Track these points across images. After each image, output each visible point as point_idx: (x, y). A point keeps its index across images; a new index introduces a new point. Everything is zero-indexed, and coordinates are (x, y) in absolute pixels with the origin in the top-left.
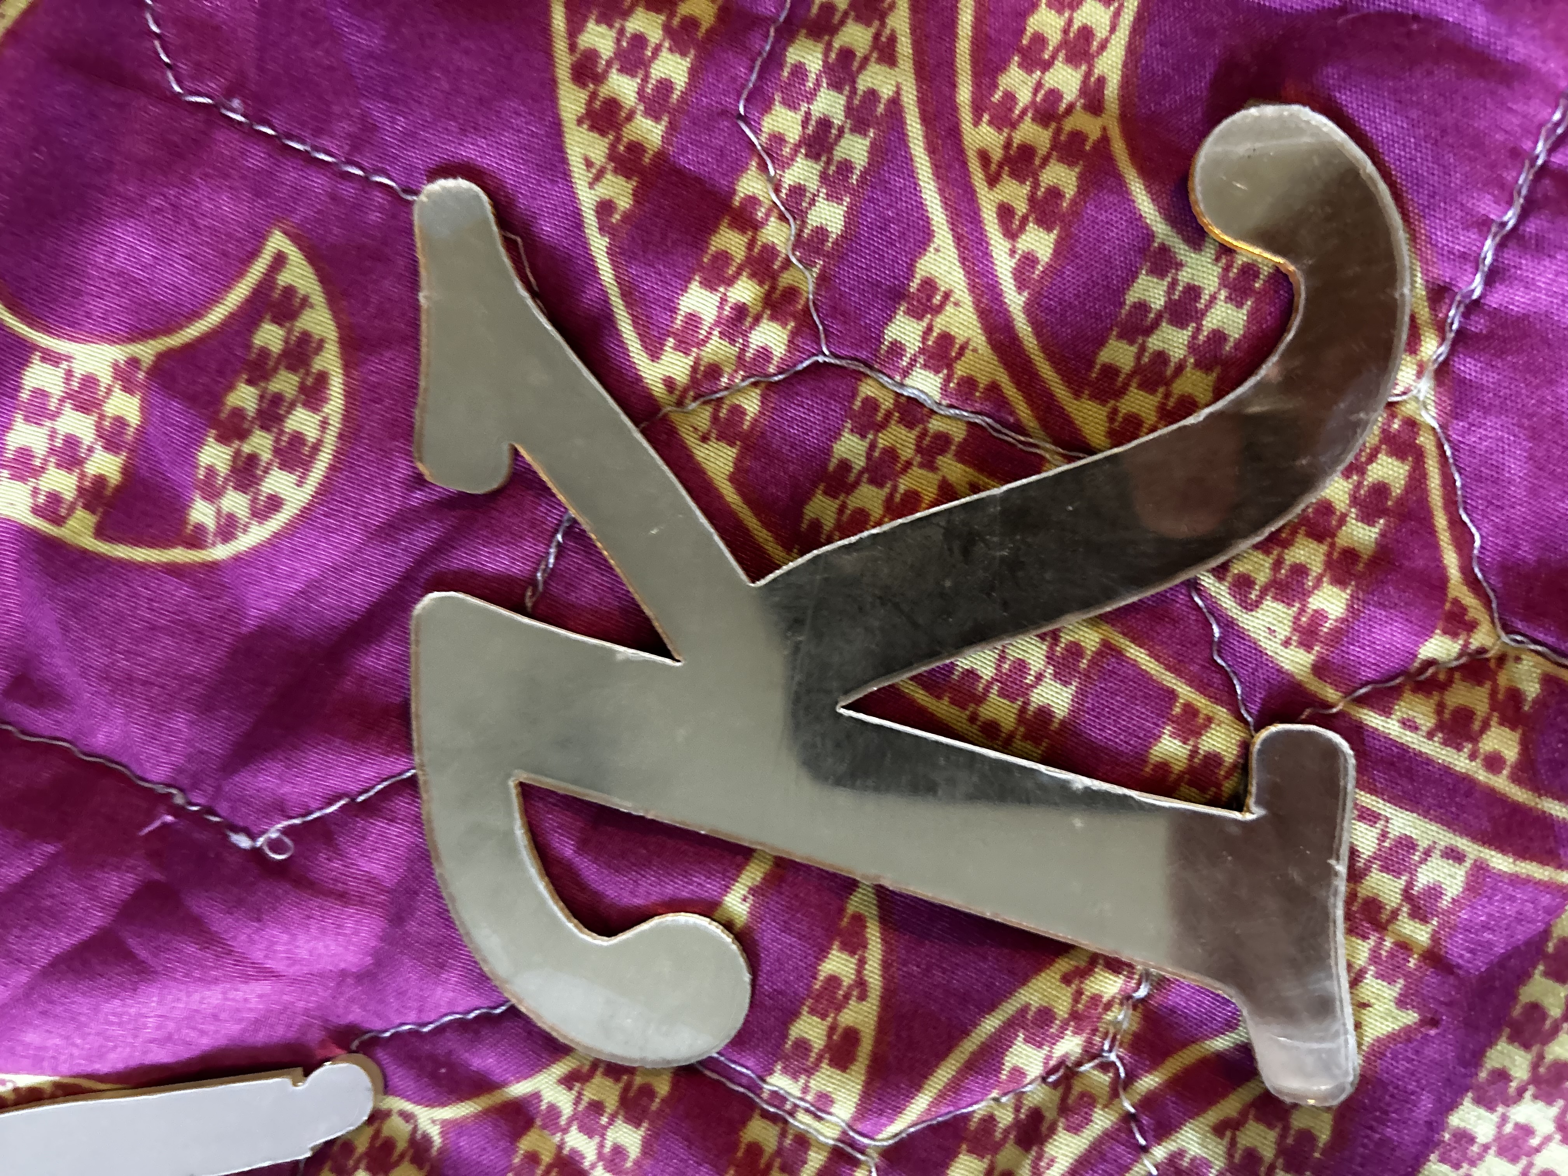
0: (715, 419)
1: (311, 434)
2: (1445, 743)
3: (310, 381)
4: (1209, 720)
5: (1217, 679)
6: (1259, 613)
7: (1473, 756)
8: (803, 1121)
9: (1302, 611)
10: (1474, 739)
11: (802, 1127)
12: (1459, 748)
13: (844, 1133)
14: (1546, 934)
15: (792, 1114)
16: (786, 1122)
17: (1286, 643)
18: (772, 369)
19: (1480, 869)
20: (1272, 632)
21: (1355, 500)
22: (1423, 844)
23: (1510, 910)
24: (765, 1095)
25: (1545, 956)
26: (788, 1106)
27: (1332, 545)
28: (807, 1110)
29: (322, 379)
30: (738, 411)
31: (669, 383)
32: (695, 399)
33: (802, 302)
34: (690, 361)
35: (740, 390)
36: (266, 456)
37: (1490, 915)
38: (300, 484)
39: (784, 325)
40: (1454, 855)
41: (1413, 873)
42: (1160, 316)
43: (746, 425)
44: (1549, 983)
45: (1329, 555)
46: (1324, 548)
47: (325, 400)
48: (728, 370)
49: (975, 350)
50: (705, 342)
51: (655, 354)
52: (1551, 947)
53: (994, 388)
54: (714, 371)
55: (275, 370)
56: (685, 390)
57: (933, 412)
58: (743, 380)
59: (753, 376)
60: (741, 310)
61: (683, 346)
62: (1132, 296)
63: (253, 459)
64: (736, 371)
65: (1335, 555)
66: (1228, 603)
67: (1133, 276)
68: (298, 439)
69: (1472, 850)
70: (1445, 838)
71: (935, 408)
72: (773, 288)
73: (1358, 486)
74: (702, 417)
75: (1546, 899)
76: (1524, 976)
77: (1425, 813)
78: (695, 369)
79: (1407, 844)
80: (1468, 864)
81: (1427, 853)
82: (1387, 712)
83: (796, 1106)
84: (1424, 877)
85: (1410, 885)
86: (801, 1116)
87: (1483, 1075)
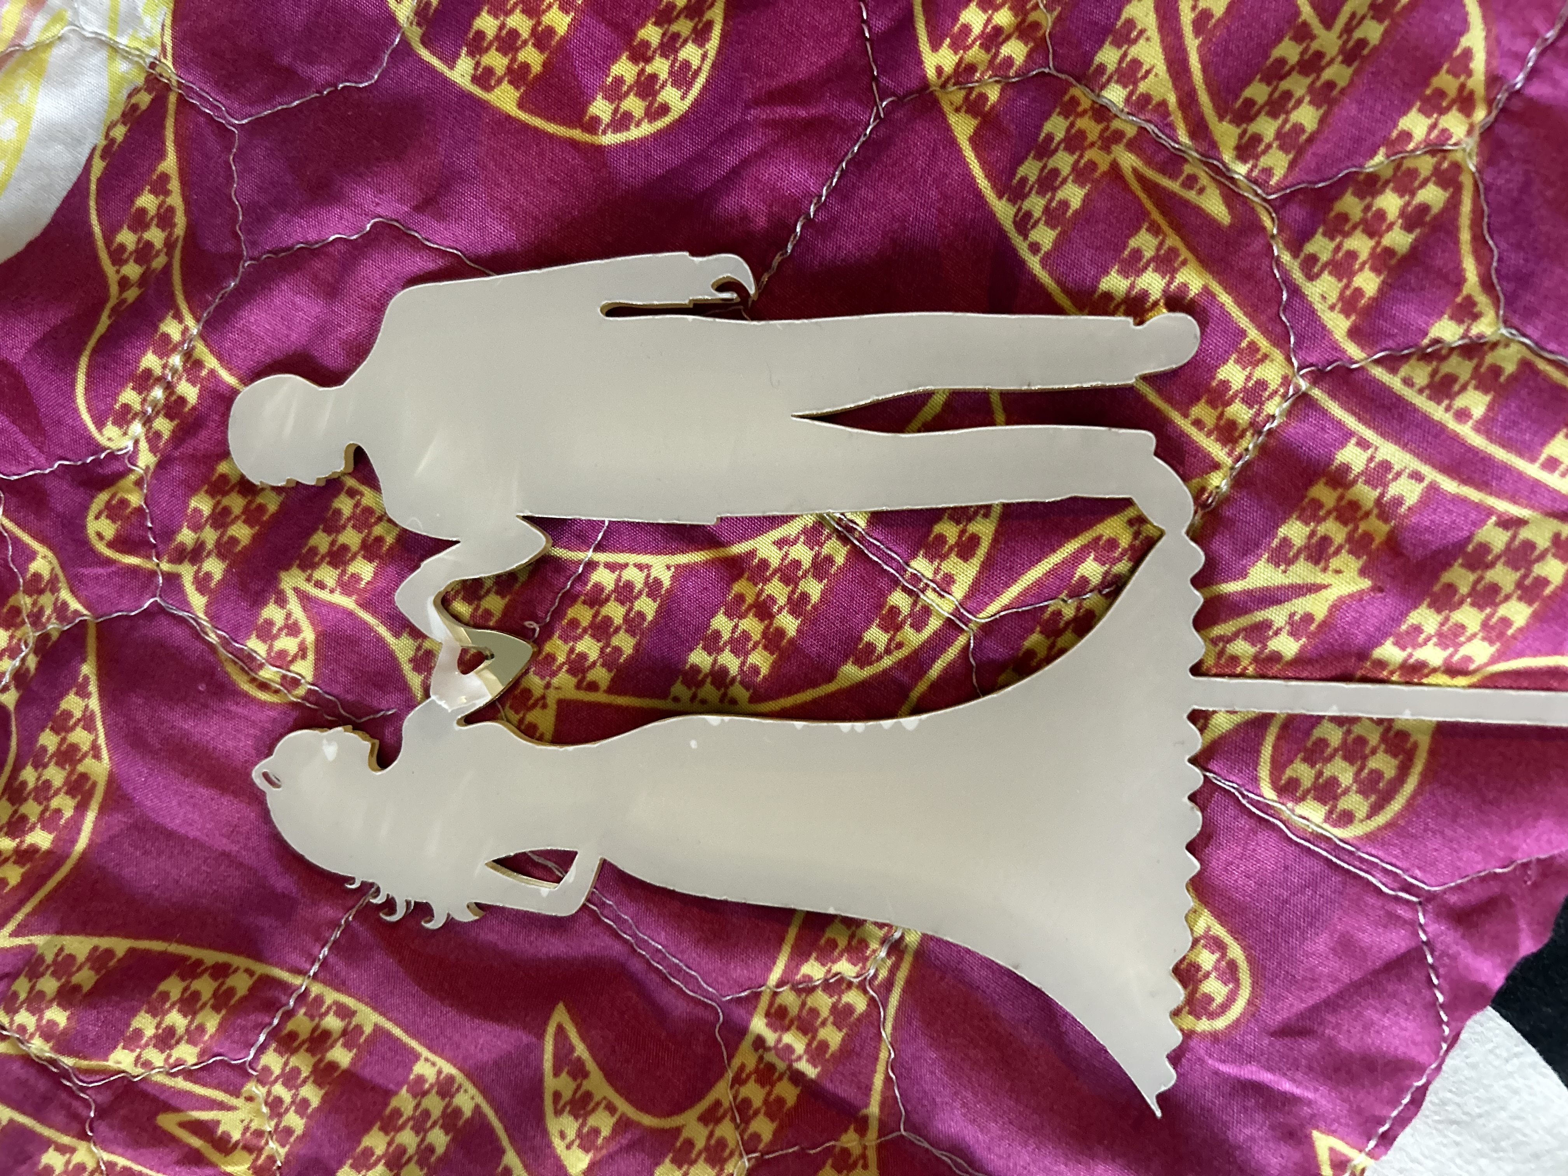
0: (967, 98)
1: (695, 63)
2: (1430, 398)
3: (700, 26)
4: (1266, 356)
5: (1279, 329)
6: (1318, 282)
7: (1448, 409)
8: (930, 597)
9: (1347, 286)
10: (1451, 396)
11: (928, 601)
12: (1439, 403)
13: (957, 609)
14: (1469, 539)
15: (923, 591)
16: (918, 596)
17: (1332, 308)
18: (1012, 73)
19: (1433, 488)
20: (1324, 298)
21: (1402, 214)
22: (1397, 468)
23: (1447, 520)
24: (907, 576)
25: (1465, 554)
26: (921, 585)
27: (1378, 243)
28: (934, 590)
29: (709, 25)
30: (983, 97)
31: (939, 70)
32: (954, 85)
33: (1041, 32)
34: (956, 59)
35: (987, 84)
36: (664, 75)
37: (1432, 521)
38: (683, 98)
39: (1026, 44)
40: (1417, 476)
41: (1385, 485)
42: (1292, 69)
43: (987, 108)
44: (1463, 571)
45: (1374, 249)
46: (1371, 243)
47: (708, 40)
48: (981, 68)
49: (1156, 75)
50: (970, 47)
51: (935, 46)
52: (1470, 548)
53: (1163, 104)
54: (971, 68)
55: (678, 17)
56: (949, 78)
57: (1116, 116)
58: (990, 77)
59: (996, 76)
60: (998, 30)
61: (955, 47)
62: (1277, 52)
63: (654, 77)
64: (987, 70)
65: (1379, 250)
66: (1298, 276)
67: (1279, 39)
68: (686, 64)
69: (1431, 474)
70: (1415, 464)
71: (1119, 114)
72: (1023, 21)
73: (1408, 204)
74: (958, 96)
75: (1473, 516)
76: (1447, 565)
77: (1404, 446)
78: (958, 65)
79: (1386, 466)
80: (1425, 484)
81: (1398, 475)
82: (1393, 370)
83: (927, 585)
84: (1394, 490)
85: (1382, 495)
86: (929, 593)
87: (1404, 627)
